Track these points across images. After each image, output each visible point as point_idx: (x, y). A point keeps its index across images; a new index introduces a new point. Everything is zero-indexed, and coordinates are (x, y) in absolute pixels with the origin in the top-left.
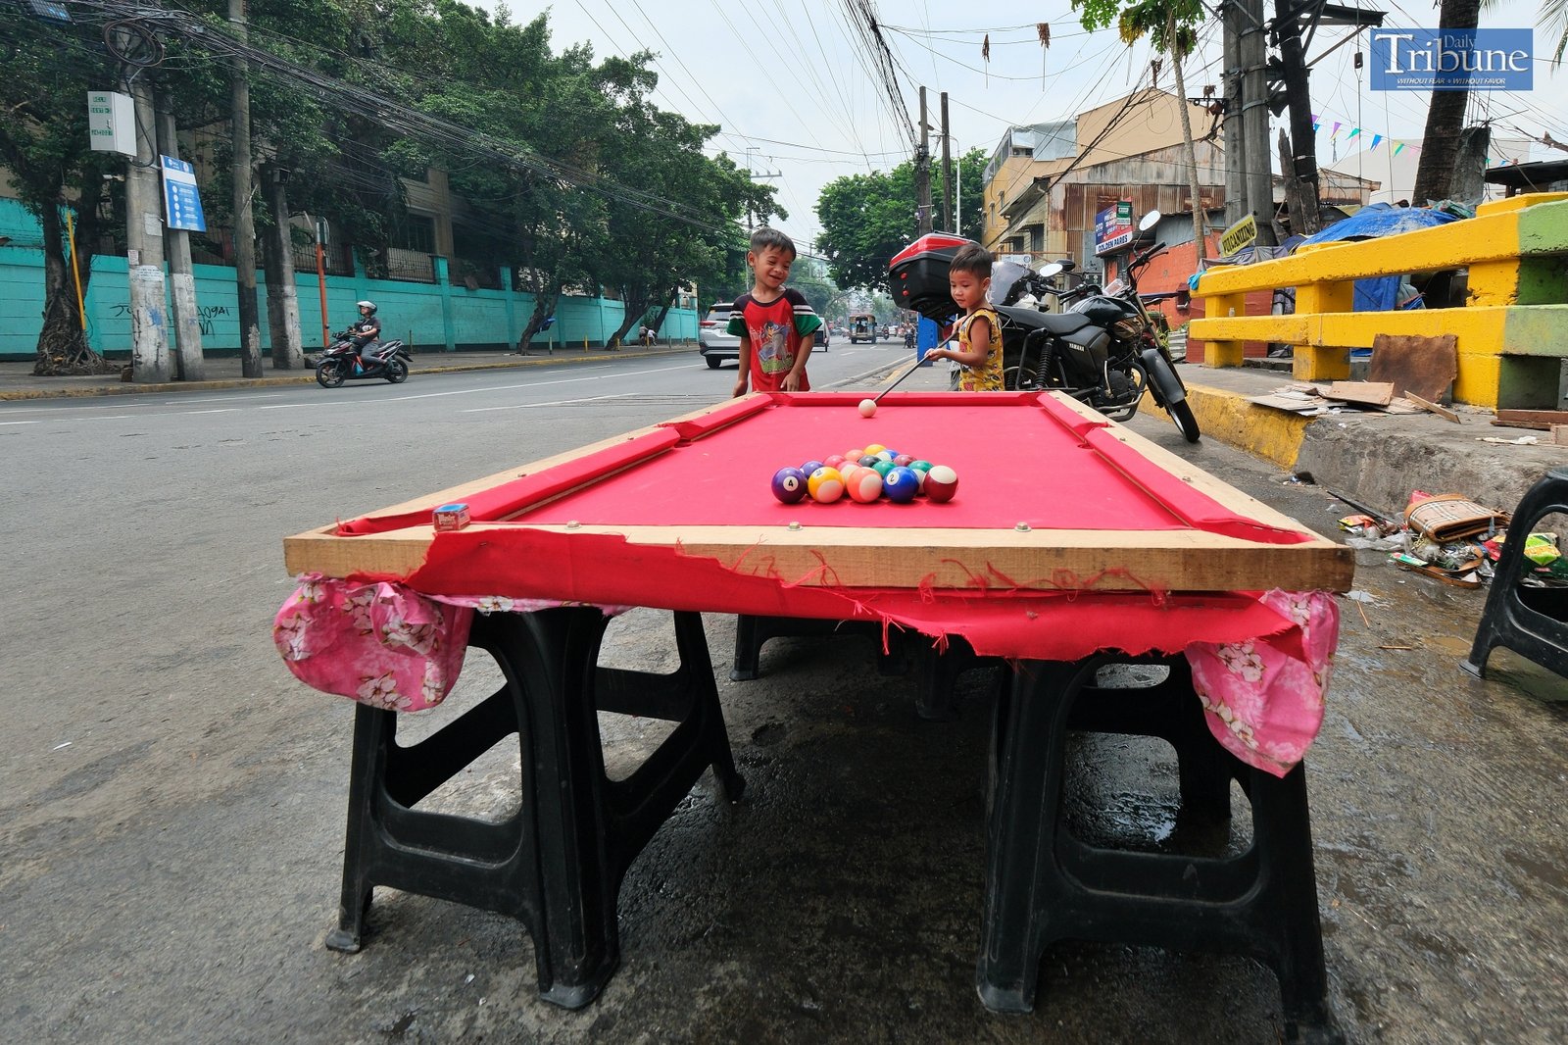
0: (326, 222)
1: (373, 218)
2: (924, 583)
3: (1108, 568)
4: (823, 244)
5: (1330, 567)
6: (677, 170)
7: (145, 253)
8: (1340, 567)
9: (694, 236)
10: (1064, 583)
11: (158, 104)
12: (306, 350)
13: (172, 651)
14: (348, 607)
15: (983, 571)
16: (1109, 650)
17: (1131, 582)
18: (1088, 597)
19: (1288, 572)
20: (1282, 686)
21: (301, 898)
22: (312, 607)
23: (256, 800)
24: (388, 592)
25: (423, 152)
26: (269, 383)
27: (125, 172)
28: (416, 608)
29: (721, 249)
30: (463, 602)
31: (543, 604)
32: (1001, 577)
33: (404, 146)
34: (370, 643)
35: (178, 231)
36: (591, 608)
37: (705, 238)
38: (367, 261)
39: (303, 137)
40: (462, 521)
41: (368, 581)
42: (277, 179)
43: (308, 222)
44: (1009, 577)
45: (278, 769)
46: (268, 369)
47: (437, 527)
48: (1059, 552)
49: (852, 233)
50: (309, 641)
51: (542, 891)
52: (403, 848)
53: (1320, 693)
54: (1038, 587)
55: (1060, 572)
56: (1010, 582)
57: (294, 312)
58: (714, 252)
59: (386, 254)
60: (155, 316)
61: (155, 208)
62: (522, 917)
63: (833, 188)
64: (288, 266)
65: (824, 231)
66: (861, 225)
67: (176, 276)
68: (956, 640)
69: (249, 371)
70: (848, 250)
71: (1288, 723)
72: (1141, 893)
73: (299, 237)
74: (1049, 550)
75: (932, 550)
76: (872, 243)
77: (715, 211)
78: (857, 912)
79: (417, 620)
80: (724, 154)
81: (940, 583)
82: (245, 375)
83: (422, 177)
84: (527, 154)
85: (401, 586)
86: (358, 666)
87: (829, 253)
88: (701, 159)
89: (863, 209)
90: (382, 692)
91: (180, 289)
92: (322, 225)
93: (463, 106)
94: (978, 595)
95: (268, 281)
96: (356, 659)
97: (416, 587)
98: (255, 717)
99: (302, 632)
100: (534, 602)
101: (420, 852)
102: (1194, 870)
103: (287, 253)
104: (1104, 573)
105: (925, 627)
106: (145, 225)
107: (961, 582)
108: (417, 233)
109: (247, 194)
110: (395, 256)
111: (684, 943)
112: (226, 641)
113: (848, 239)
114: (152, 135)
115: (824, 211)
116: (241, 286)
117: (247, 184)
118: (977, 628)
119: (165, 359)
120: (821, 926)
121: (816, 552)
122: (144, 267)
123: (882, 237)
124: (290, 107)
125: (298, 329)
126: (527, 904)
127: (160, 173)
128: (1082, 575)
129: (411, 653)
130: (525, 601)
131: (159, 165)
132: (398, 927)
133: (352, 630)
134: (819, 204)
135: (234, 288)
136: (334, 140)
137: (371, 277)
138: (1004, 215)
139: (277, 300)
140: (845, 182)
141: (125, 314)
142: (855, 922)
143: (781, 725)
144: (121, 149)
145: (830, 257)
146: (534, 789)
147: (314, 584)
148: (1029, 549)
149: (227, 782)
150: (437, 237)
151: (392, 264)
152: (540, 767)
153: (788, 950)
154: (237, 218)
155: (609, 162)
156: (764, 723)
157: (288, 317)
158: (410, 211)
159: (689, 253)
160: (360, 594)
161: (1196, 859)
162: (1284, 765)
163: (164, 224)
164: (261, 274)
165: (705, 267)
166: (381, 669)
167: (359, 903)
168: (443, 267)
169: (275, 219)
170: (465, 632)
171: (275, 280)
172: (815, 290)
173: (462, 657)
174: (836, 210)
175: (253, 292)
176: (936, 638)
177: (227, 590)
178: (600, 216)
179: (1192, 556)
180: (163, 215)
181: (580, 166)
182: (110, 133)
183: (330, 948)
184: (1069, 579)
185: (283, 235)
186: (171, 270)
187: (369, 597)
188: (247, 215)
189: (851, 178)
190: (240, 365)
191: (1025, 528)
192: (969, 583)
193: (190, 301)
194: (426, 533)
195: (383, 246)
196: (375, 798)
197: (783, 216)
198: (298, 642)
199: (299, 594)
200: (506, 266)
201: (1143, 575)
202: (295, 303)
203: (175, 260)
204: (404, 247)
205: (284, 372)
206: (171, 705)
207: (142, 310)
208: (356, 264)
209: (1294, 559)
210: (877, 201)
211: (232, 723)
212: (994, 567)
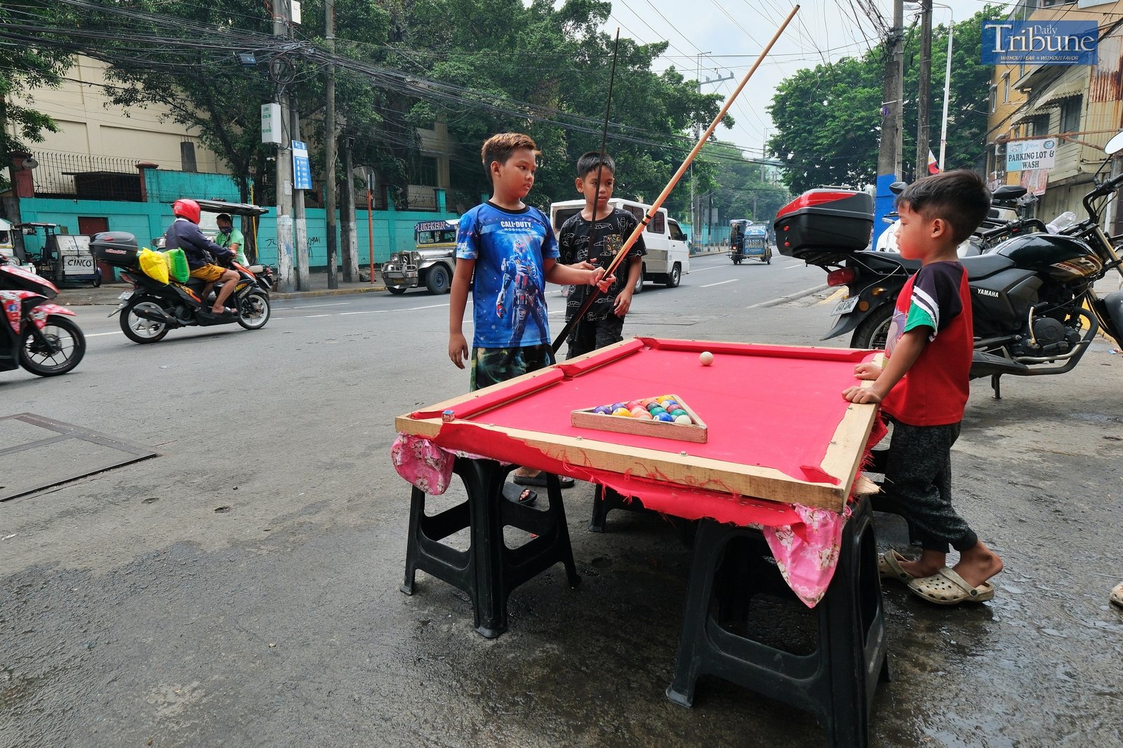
0: (373, 174)
1: (400, 163)
2: (627, 472)
3: (712, 479)
4: (777, 147)
5: (829, 497)
6: (626, 92)
7: (284, 207)
8: (835, 498)
9: (641, 153)
10: (691, 482)
11: (291, 107)
12: (361, 267)
13: (329, 461)
14: (413, 447)
15: (654, 471)
16: (710, 518)
17: (723, 487)
18: (702, 491)
19: (805, 496)
20: (805, 556)
21: (390, 572)
22: (403, 445)
23: (369, 532)
24: (427, 444)
25: (432, 109)
26: (341, 293)
27: (275, 154)
28: (435, 452)
29: (666, 162)
30: (451, 451)
31: (479, 457)
32: (661, 475)
33: (420, 107)
34: (419, 463)
35: (299, 190)
36: (496, 461)
37: (651, 153)
38: (395, 197)
39: (362, 113)
40: (452, 418)
41: (420, 438)
42: (347, 146)
43: (362, 172)
44: (666, 475)
45: (377, 523)
46: (341, 282)
47: (443, 419)
48: (689, 467)
49: (810, 132)
50: (402, 458)
51: (477, 584)
52: (427, 555)
53: (821, 562)
54: (678, 482)
55: (689, 476)
56: (666, 478)
57: (354, 241)
58: (659, 166)
59: (407, 190)
60: (288, 249)
61: (289, 177)
62: (469, 593)
63: (790, 84)
64: (352, 207)
65: (777, 132)
66: (821, 122)
67: (297, 220)
68: (636, 499)
69: (332, 284)
70: (804, 151)
71: (804, 575)
72: (751, 662)
73: (359, 183)
74: (684, 465)
75: (631, 457)
76: (834, 141)
77: (662, 127)
78: (620, 648)
79: (436, 457)
80: (672, 68)
81: (635, 473)
82: (330, 287)
83: (431, 127)
84: (503, 100)
85: (431, 442)
86: (416, 472)
87: (783, 155)
88: (648, 77)
89: (825, 103)
90: (422, 484)
91: (300, 229)
92: (371, 176)
93: (459, 68)
94: (650, 481)
95: (342, 220)
96: (415, 469)
97: (437, 442)
98: (364, 498)
99: (400, 454)
100: (476, 455)
101: (434, 558)
102: (781, 657)
103: (352, 199)
104: (710, 481)
105: (621, 490)
106: (285, 189)
107: (643, 474)
108: (425, 171)
109: (332, 160)
110: (413, 191)
111: (535, 632)
112: (349, 460)
113: (806, 139)
114: (288, 128)
115: (779, 112)
116: (328, 224)
117: (333, 153)
118: (648, 497)
119: (292, 277)
120: (599, 646)
121: (582, 451)
122: (284, 216)
123: (848, 132)
124: (357, 92)
125: (357, 253)
126: (471, 588)
127: (292, 152)
128: (699, 480)
129: (434, 469)
130: (472, 454)
131: (291, 148)
132: (423, 592)
133: (414, 456)
134: (773, 103)
135: (323, 224)
136: (378, 110)
137: (397, 210)
138: (1022, 88)
139: (346, 231)
140: (805, 75)
141: (272, 245)
142: (617, 651)
143: (610, 560)
144: (275, 140)
145: (784, 159)
146: (475, 540)
147: (404, 436)
148: (674, 463)
149: (358, 522)
150: (439, 173)
151: (410, 198)
152: (478, 530)
153: (581, 649)
154: (327, 177)
155: (568, 93)
156: (600, 556)
157: (351, 244)
158: (424, 155)
159: (635, 170)
160: (418, 442)
161: (782, 652)
162: (814, 600)
163: (293, 186)
164: (338, 212)
165: (650, 182)
166: (423, 475)
167: (411, 575)
168: (442, 197)
169: (346, 176)
170: (452, 466)
171: (345, 218)
172: (767, 195)
173: (451, 476)
174: (793, 108)
175: (334, 228)
176: (625, 497)
177: (345, 434)
178: (559, 144)
179: (754, 480)
180: (293, 181)
181: (544, 102)
182: (270, 131)
183: (402, 591)
184: (693, 481)
185: (350, 187)
186: (295, 217)
187: (421, 444)
188: (332, 175)
189: (813, 70)
190: (326, 279)
191: (683, 454)
192: (647, 475)
193: (304, 237)
194: (438, 422)
195: (404, 184)
196: (418, 532)
197: (729, 123)
198: (398, 458)
199: (399, 440)
200: (486, 193)
201: (730, 485)
202: (355, 235)
203: (297, 209)
204: (418, 183)
205: (349, 285)
206: (333, 486)
207: (282, 244)
208: (389, 200)
209: (808, 489)
210: (844, 92)
211: (356, 499)
212: (658, 469)
